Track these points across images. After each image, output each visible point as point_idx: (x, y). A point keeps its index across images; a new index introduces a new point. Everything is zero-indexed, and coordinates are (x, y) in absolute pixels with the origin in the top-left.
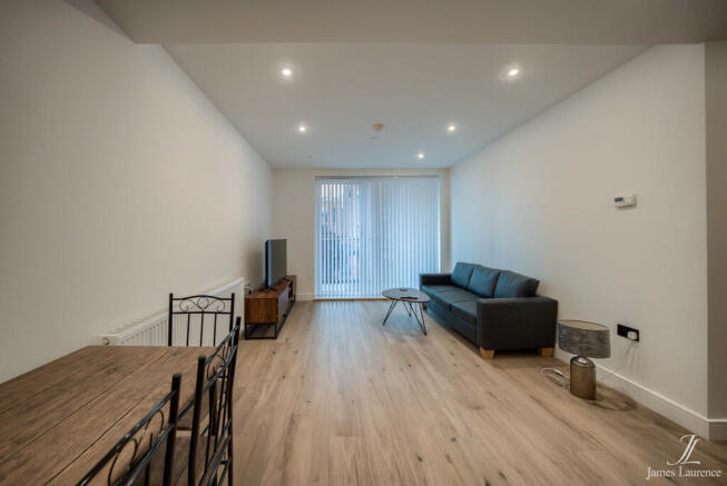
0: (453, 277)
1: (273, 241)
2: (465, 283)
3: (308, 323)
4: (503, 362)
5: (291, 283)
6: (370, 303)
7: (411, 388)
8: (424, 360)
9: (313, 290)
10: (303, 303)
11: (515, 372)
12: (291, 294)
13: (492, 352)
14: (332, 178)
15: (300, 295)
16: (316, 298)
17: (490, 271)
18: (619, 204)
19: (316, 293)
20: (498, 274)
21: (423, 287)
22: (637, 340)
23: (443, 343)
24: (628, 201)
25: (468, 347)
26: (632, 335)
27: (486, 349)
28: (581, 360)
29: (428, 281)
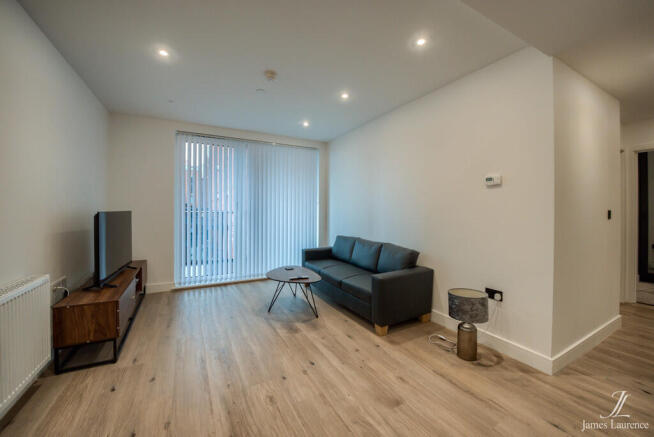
0: (334, 251)
1: (109, 215)
2: (346, 256)
3: (168, 326)
4: (397, 335)
5: (139, 271)
6: (247, 286)
7: (322, 395)
8: (324, 351)
9: (171, 276)
10: (158, 296)
11: (410, 345)
12: (139, 286)
13: (386, 328)
14: (198, 135)
15: (153, 285)
16: (177, 286)
17: (370, 244)
18: (490, 183)
19: (176, 281)
20: (381, 247)
21: (307, 263)
22: (501, 300)
23: (336, 325)
24: (496, 181)
25: (363, 325)
26: (497, 296)
27: (382, 325)
28: (466, 326)
29: (311, 256)
